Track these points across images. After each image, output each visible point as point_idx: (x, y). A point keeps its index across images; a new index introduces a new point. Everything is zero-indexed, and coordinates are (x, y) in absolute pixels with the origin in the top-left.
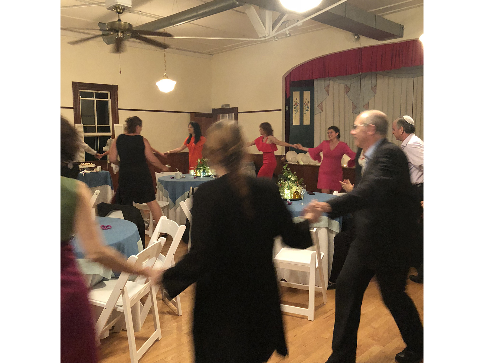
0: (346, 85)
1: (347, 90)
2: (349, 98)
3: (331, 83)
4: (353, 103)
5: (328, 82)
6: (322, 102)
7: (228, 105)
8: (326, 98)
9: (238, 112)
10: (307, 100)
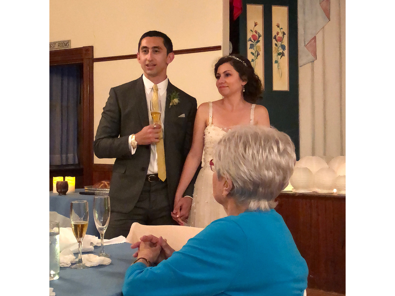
6: (315, 38)
7: (67, 43)
8: (323, 27)
9: (95, 57)
10: (280, 27)
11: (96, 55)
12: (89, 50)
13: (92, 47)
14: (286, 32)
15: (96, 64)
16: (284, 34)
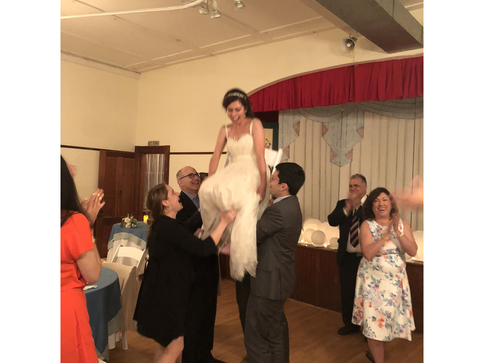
0: (322, 123)
1: (324, 131)
2: (326, 142)
3: (302, 119)
4: (331, 149)
5: (297, 118)
6: (289, 146)
7: (157, 142)
8: (295, 140)
9: (170, 152)
10: (268, 140)
11: (171, 151)
12: (168, 147)
13: (169, 146)
14: (271, 143)
15: (171, 155)
16: (270, 144)
